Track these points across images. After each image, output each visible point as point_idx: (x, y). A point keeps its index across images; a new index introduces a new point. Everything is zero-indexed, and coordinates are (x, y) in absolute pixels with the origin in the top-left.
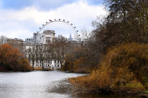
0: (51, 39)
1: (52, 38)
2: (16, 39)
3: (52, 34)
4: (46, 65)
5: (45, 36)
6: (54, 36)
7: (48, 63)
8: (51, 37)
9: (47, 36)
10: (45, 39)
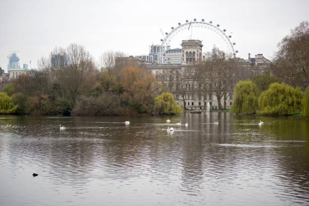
0: (196, 55)
1: (198, 54)
2: (132, 57)
3: (198, 47)
4: (189, 103)
5: (185, 51)
6: (201, 50)
7: (192, 99)
8: (196, 52)
9: (189, 51)
10: (185, 55)
